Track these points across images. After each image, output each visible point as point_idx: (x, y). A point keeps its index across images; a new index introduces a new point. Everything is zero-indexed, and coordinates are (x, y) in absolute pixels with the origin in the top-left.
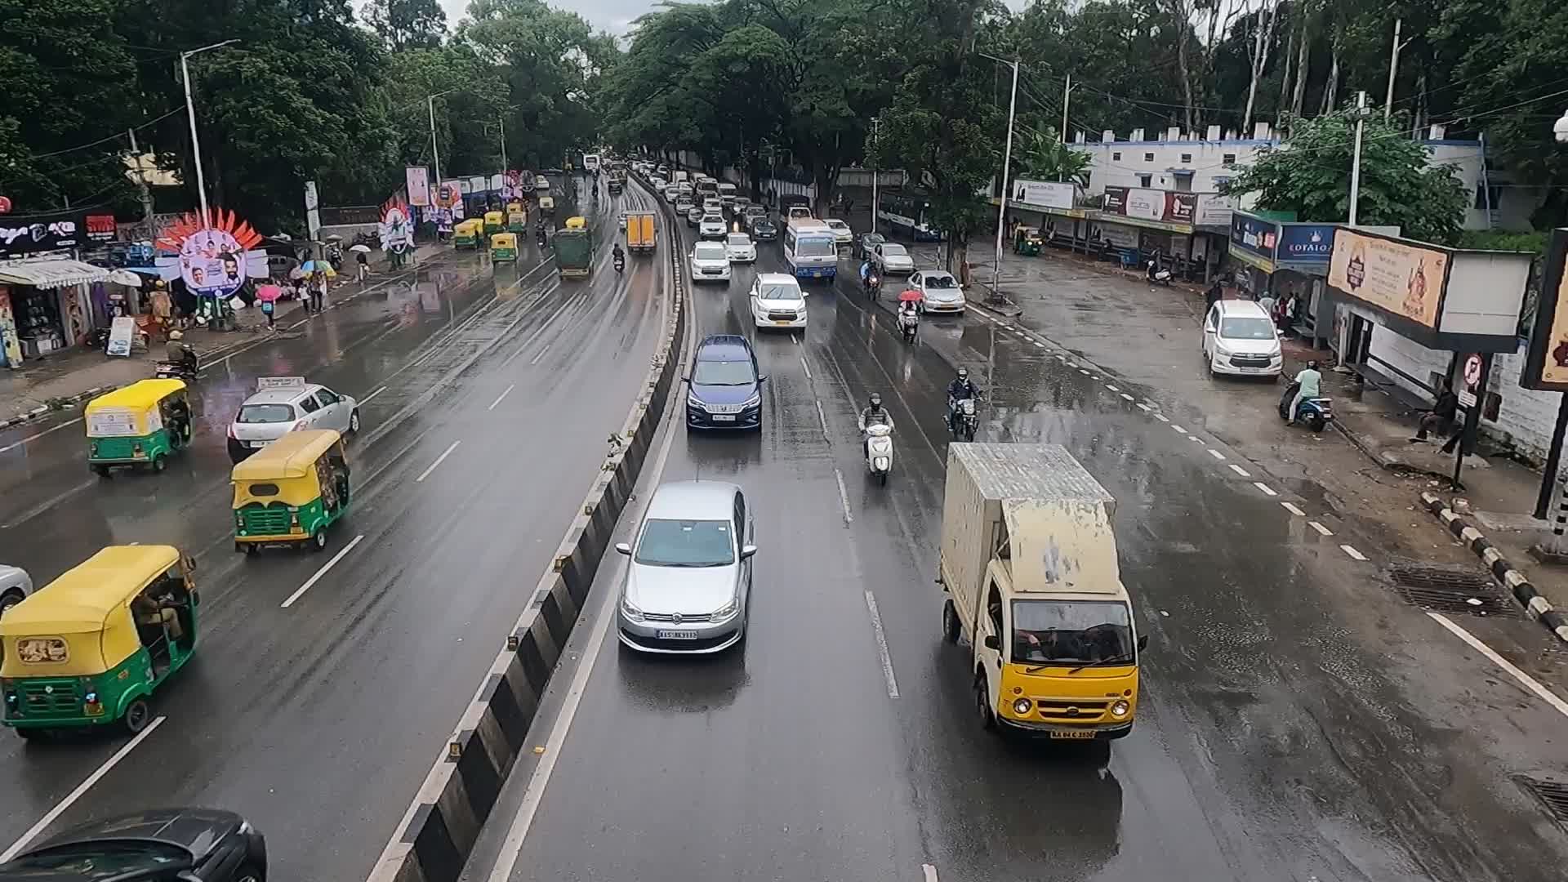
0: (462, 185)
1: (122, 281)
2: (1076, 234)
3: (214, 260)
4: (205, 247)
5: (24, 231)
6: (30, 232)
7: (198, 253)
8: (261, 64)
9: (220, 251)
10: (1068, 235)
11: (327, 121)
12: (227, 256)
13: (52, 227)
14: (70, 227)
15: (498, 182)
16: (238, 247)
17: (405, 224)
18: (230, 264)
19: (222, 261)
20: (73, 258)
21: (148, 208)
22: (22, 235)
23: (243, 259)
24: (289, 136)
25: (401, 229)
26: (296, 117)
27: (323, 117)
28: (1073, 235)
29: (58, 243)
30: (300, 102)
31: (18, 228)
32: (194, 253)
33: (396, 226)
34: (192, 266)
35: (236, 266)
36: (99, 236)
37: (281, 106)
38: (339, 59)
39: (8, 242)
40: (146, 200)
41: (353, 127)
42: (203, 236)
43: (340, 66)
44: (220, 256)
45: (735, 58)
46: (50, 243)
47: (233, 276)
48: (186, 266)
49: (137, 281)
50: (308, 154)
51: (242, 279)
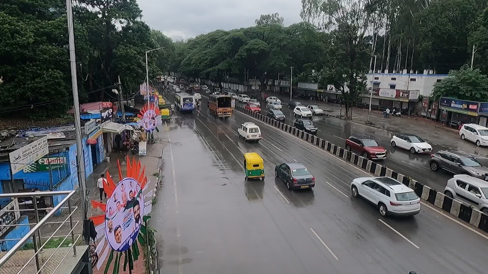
1: (128, 129)
4: (149, 116)
6: (107, 113)
7: (147, 118)
10: (377, 105)
16: (155, 115)
18: (154, 121)
23: (157, 118)
28: (378, 105)
36: (115, 113)
39: (104, 117)
42: (148, 112)
44: (152, 118)
45: (254, 49)
47: (154, 125)
48: (144, 122)
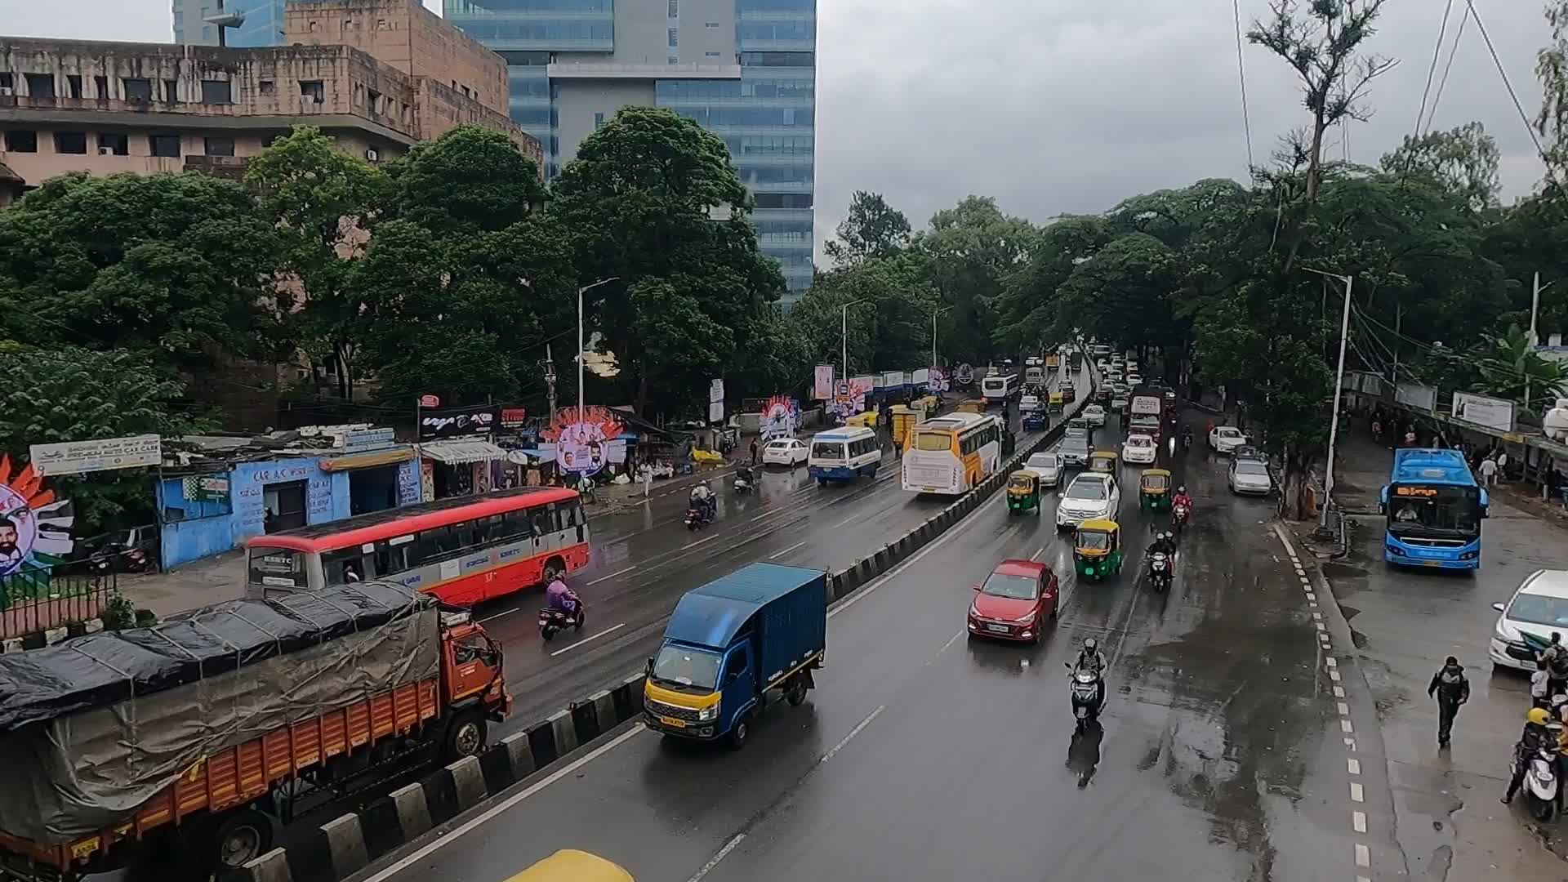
0: (874, 380)
1: (515, 460)
2: (1527, 460)
3: (583, 446)
4: (578, 437)
5: (452, 420)
6: (456, 421)
7: (571, 441)
8: (670, 288)
9: (589, 440)
11: (718, 333)
12: (593, 444)
13: (474, 417)
14: (488, 417)
15: (920, 376)
16: (603, 437)
17: (787, 418)
18: (596, 450)
19: (590, 448)
20: (487, 440)
21: (552, 403)
22: (449, 423)
23: (607, 446)
24: (684, 346)
25: (782, 422)
26: (692, 330)
27: (715, 328)
29: (478, 430)
30: (697, 317)
31: (447, 419)
32: (568, 441)
33: (778, 419)
34: (565, 450)
35: (599, 452)
36: (510, 424)
37: (681, 321)
38: (737, 282)
39: (438, 428)
40: (552, 397)
41: (741, 336)
42: (577, 427)
43: (737, 288)
44: (589, 444)
46: (471, 429)
47: (596, 460)
48: (561, 450)
49: (524, 461)
50: (697, 360)
51: (603, 463)
